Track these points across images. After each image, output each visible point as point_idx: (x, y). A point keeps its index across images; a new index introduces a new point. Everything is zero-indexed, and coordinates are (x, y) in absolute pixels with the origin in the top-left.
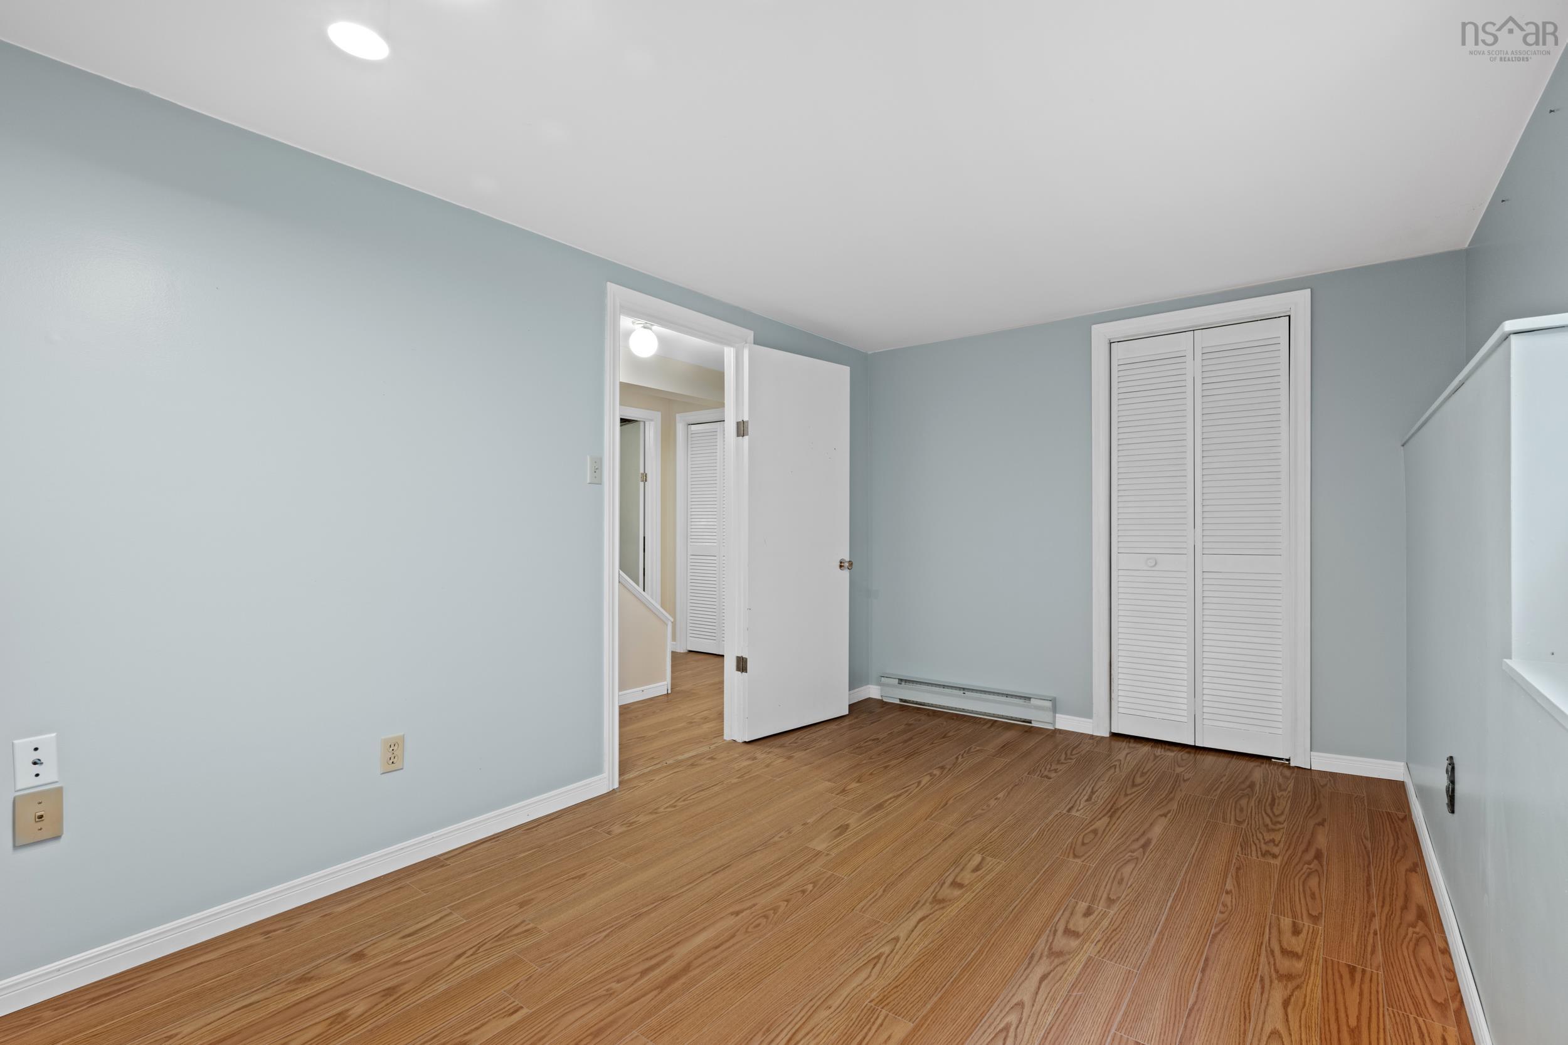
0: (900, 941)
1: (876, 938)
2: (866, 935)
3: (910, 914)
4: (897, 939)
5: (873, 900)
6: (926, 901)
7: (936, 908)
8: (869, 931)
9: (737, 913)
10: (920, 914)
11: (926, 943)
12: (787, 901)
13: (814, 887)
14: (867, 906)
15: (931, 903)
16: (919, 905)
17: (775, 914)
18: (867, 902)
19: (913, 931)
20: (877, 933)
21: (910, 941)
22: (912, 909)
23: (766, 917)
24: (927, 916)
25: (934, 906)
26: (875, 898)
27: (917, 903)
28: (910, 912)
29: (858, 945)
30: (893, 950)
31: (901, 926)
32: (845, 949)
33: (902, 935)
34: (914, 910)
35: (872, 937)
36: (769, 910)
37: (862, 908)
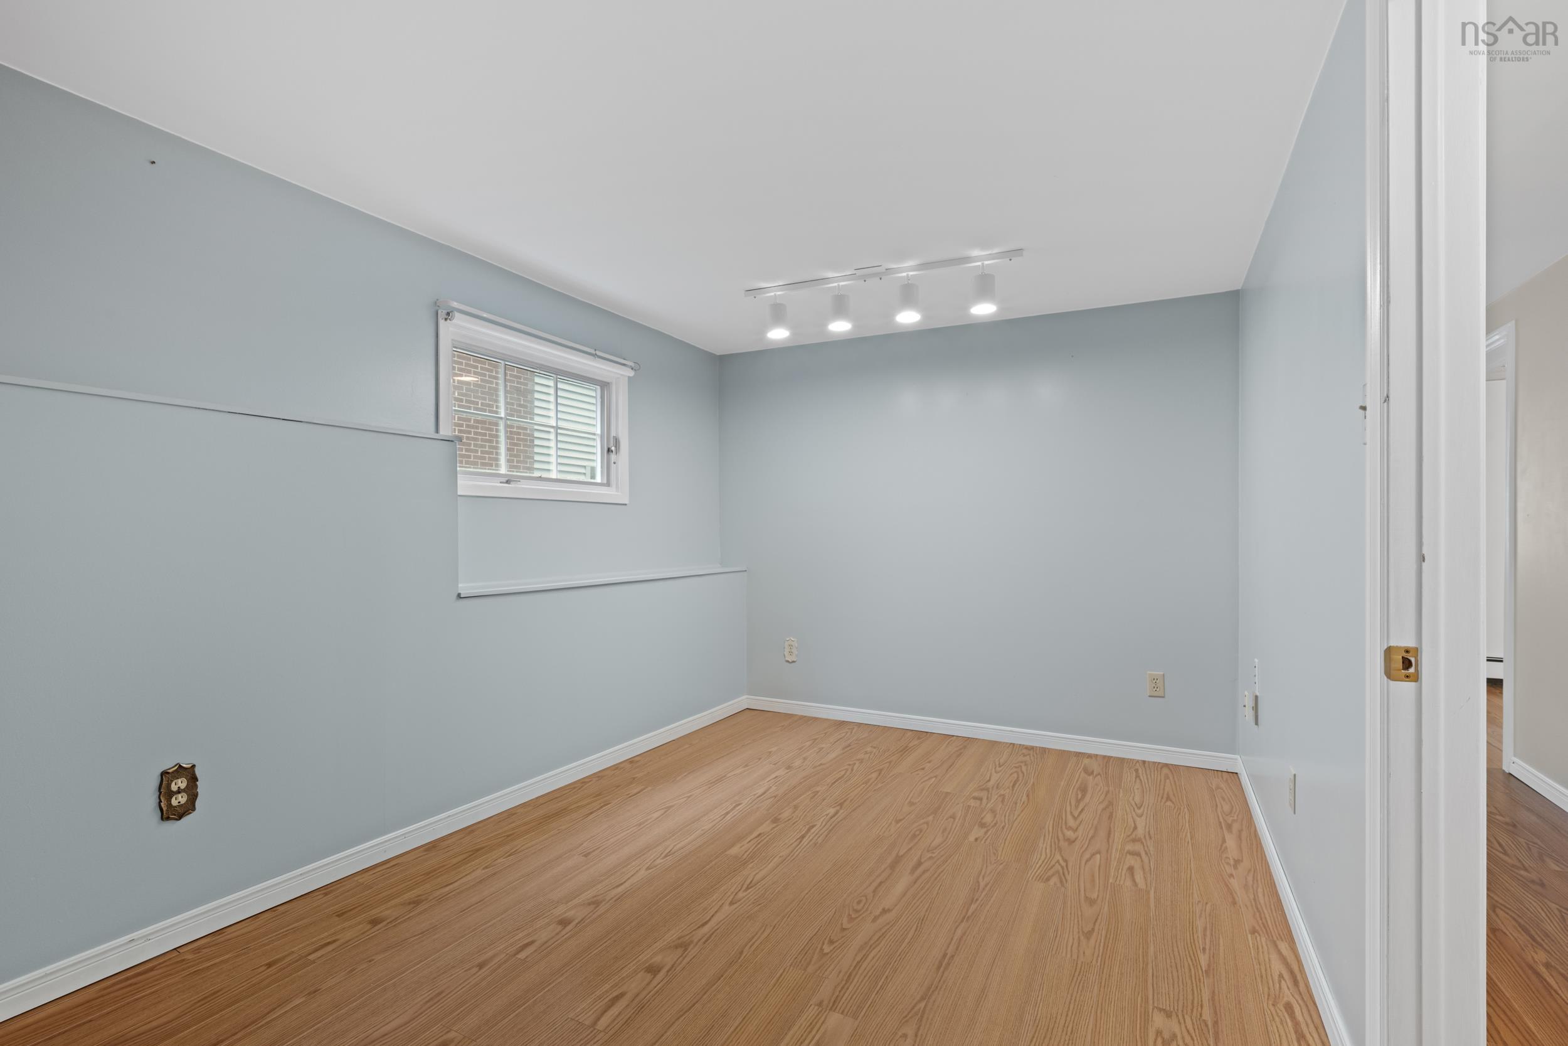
0: (729, 902)
1: (750, 903)
2: (759, 905)
3: (716, 928)
4: (731, 903)
5: (754, 940)
6: (696, 944)
7: (687, 938)
8: (756, 908)
9: (885, 911)
10: (706, 929)
11: (706, 902)
12: (844, 929)
13: (822, 949)
14: (760, 932)
15: (692, 942)
16: (703, 940)
17: (849, 915)
18: (760, 937)
19: (716, 912)
20: (749, 907)
21: (720, 903)
22: (712, 934)
23: (856, 911)
24: (699, 927)
25: (689, 938)
26: (751, 943)
27: (706, 941)
28: (716, 930)
29: (765, 896)
30: (735, 895)
31: (726, 915)
32: (776, 891)
33: (726, 907)
34: (711, 932)
35: (754, 903)
36: (857, 918)
37: (765, 929)
